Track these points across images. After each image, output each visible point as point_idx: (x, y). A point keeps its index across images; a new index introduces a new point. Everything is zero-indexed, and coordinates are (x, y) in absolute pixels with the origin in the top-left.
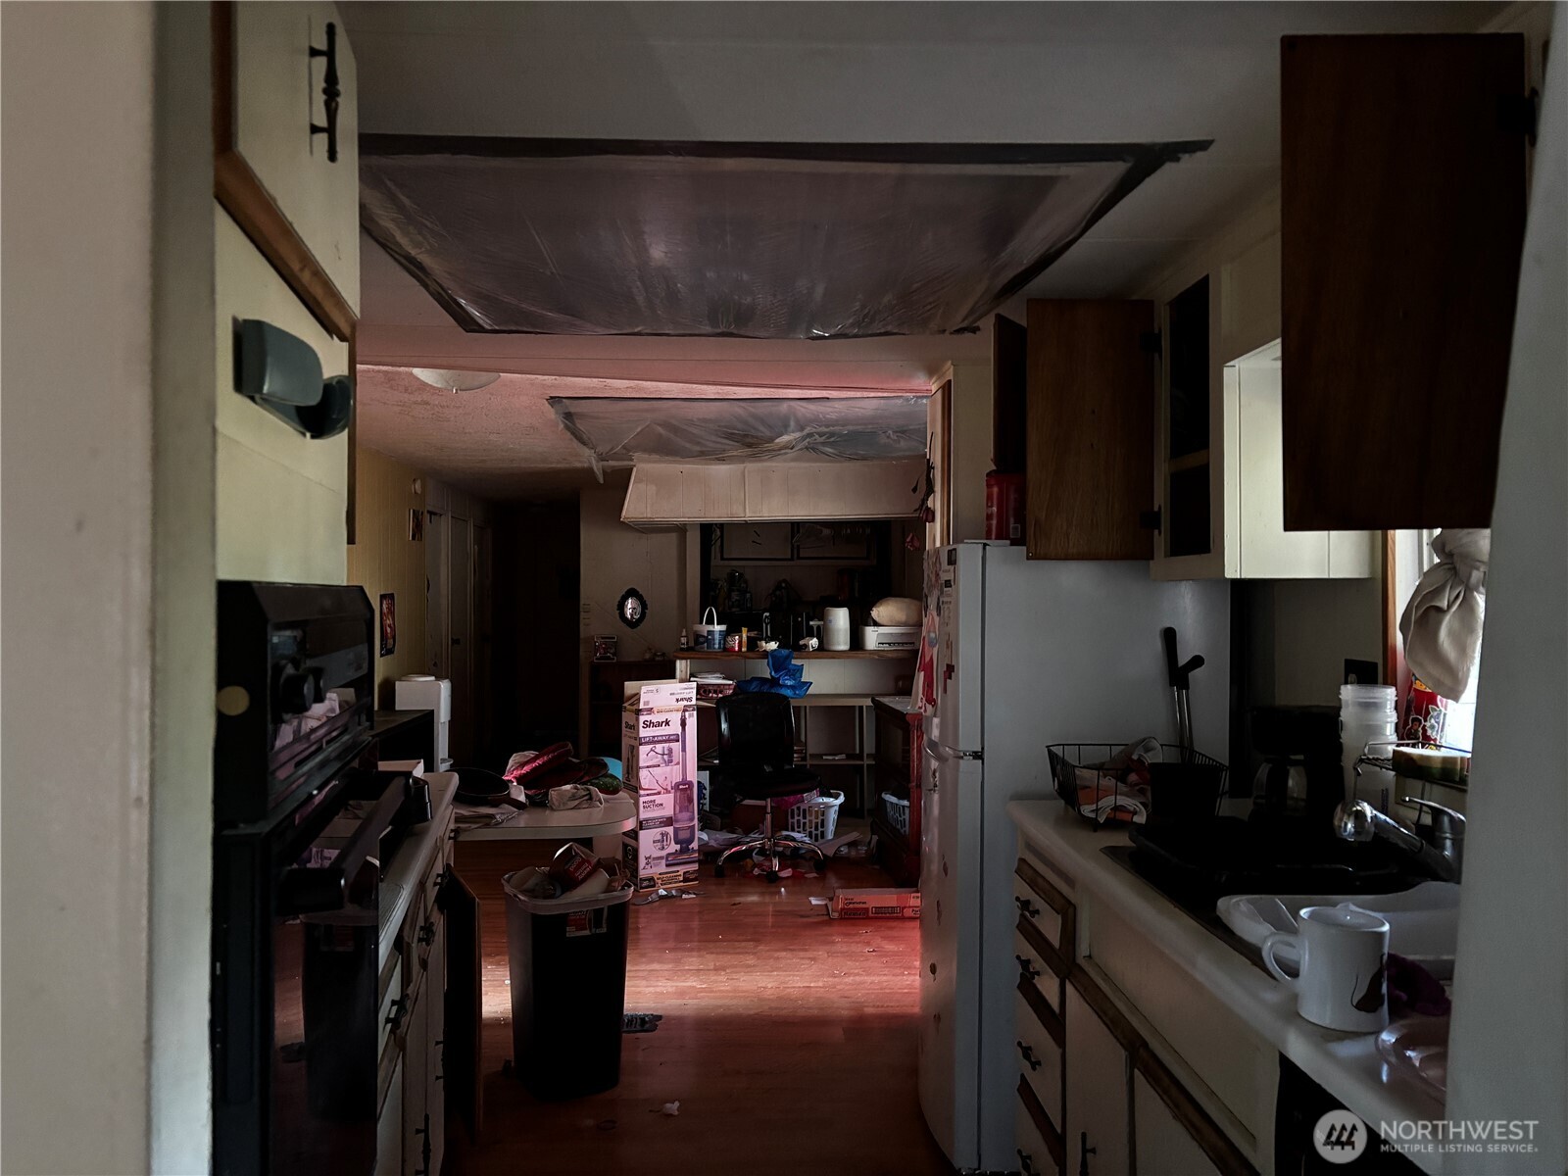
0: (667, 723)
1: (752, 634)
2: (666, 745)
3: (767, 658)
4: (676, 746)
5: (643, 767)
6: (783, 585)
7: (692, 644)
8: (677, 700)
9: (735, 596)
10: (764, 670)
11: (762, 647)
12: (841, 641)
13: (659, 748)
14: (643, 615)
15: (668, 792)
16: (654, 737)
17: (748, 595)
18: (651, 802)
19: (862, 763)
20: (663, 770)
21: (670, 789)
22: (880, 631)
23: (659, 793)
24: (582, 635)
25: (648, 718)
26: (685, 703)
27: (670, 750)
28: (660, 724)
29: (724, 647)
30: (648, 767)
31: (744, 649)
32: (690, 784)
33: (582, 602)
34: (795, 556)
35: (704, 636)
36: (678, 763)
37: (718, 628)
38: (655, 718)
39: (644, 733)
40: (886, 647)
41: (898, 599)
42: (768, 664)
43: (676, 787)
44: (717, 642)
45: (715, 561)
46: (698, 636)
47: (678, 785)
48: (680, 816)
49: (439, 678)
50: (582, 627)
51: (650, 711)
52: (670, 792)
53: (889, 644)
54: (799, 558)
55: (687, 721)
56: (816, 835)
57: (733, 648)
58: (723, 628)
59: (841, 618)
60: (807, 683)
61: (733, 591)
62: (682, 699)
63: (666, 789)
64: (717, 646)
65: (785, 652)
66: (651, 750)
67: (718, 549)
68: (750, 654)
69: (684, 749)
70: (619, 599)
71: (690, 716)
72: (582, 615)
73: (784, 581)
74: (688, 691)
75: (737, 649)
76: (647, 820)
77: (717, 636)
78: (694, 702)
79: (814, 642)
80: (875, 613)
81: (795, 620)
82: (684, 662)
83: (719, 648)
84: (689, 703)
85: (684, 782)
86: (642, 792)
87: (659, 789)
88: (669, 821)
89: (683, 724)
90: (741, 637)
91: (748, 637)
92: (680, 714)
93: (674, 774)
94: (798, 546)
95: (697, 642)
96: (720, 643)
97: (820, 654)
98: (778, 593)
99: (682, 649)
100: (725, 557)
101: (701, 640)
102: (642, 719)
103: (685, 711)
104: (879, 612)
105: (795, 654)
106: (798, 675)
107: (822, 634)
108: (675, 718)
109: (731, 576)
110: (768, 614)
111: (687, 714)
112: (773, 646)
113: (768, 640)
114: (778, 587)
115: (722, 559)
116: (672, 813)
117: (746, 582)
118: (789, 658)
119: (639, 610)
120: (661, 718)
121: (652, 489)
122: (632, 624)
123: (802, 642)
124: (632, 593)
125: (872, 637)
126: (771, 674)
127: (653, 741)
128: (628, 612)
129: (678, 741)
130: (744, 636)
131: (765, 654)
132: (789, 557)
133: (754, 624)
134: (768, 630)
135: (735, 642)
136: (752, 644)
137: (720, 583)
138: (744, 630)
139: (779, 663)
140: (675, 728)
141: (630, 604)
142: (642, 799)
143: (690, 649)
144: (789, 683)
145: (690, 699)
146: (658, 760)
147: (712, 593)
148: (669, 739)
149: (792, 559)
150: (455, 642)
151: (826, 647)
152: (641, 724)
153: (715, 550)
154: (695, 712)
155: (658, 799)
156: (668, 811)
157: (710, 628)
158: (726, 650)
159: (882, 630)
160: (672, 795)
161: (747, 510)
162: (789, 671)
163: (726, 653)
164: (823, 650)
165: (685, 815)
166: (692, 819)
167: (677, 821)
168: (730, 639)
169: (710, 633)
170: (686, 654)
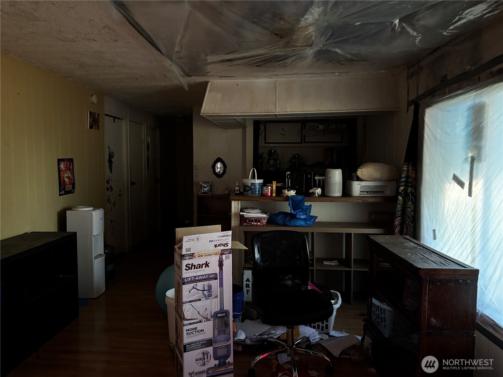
0: (207, 265)
1: (279, 185)
2: (206, 283)
3: (289, 201)
4: (215, 284)
5: (186, 302)
6: (297, 156)
7: (242, 190)
8: (216, 246)
9: (272, 162)
10: (287, 208)
11: (286, 194)
12: (337, 190)
13: (200, 285)
14: (224, 171)
15: (207, 320)
16: (195, 277)
17: (278, 162)
18: (193, 329)
19: (349, 269)
20: (205, 303)
21: (209, 317)
22: (362, 185)
23: (201, 322)
24: (194, 181)
25: (190, 262)
26: (222, 248)
27: (210, 287)
28: (200, 266)
29: (262, 193)
30: (190, 302)
31: (274, 195)
32: (227, 312)
33: (194, 164)
34: (303, 141)
35: (248, 186)
36: (217, 297)
37: (258, 181)
38: (196, 261)
39: (186, 274)
40: (365, 194)
41: (375, 164)
42: (289, 204)
43: (215, 316)
44: (257, 190)
45: (261, 143)
46: (245, 186)
47: (216, 314)
48: (218, 338)
49: (96, 207)
50: (194, 177)
51: (192, 256)
52: (210, 320)
53: (367, 192)
54: (305, 142)
55: (224, 263)
56: (323, 327)
57: (267, 194)
58: (261, 181)
59: (337, 175)
60: (314, 217)
61: (271, 159)
62: (220, 245)
63: (207, 318)
64: (257, 193)
65: (300, 197)
66: (193, 288)
67: (263, 138)
68: (278, 198)
69: (221, 285)
70: (213, 163)
71: (226, 258)
72: (194, 171)
73: (297, 154)
74: (225, 238)
75: (269, 194)
76: (190, 344)
77: (257, 187)
78: (230, 247)
79: (319, 191)
80: (360, 172)
81: (307, 177)
82: (236, 202)
83: (259, 194)
84: (226, 248)
85: (222, 311)
86: (185, 322)
87: (200, 318)
88: (209, 343)
89: (221, 265)
90: (272, 187)
91: (277, 187)
92: (217, 257)
93: (213, 305)
94: (305, 135)
95: (245, 190)
96: (259, 191)
97: (323, 198)
98: (294, 160)
99: (236, 194)
100: (267, 142)
101: (247, 188)
102: (185, 263)
103: (222, 254)
104: (362, 172)
105: (307, 198)
106: (308, 211)
107: (324, 185)
108: (214, 261)
109: (270, 151)
110: (289, 173)
111: (224, 256)
112: (292, 193)
113: (290, 189)
114: (294, 157)
115: (265, 143)
116: (212, 336)
117: (277, 155)
118: (302, 201)
119: (223, 168)
120: (202, 261)
121: (219, 96)
122: (218, 175)
123: (311, 191)
124: (219, 160)
125: (357, 188)
126: (291, 211)
127: (195, 280)
128: (218, 170)
129: (217, 279)
130: (274, 186)
131: (287, 198)
132: (300, 142)
133: (280, 178)
134: (289, 182)
135: (268, 190)
136: (279, 191)
137: (264, 155)
138: (274, 183)
139: (296, 204)
140: (214, 268)
141: (219, 165)
142: (185, 328)
143: (241, 194)
144: (302, 217)
145: (226, 245)
146: (200, 294)
147: (260, 160)
148: (209, 278)
149: (301, 143)
150: (132, 183)
151: (326, 194)
152: (184, 267)
153: (261, 139)
154: (231, 255)
155: (199, 326)
156: (209, 334)
157: (253, 181)
158: (263, 195)
159: (364, 183)
160: (211, 323)
161: (277, 108)
162: (303, 209)
163: (262, 197)
164: (324, 196)
165: (222, 337)
166: (228, 340)
167: (216, 342)
168: (265, 188)
169: (253, 184)
170: (238, 197)
